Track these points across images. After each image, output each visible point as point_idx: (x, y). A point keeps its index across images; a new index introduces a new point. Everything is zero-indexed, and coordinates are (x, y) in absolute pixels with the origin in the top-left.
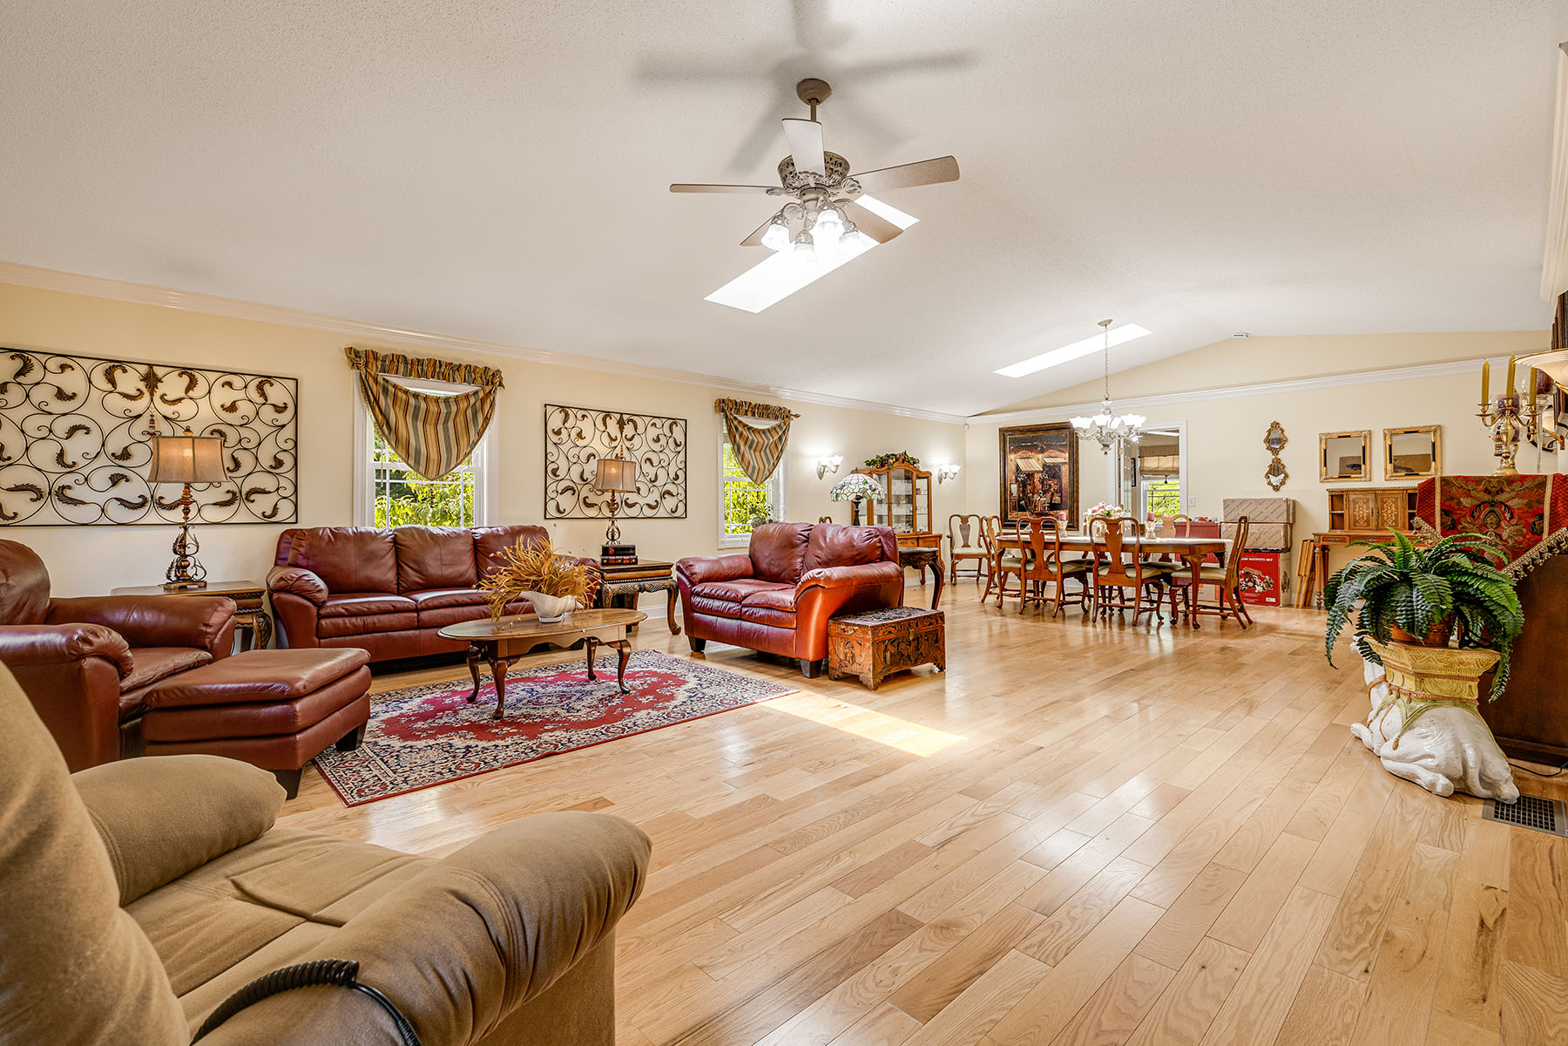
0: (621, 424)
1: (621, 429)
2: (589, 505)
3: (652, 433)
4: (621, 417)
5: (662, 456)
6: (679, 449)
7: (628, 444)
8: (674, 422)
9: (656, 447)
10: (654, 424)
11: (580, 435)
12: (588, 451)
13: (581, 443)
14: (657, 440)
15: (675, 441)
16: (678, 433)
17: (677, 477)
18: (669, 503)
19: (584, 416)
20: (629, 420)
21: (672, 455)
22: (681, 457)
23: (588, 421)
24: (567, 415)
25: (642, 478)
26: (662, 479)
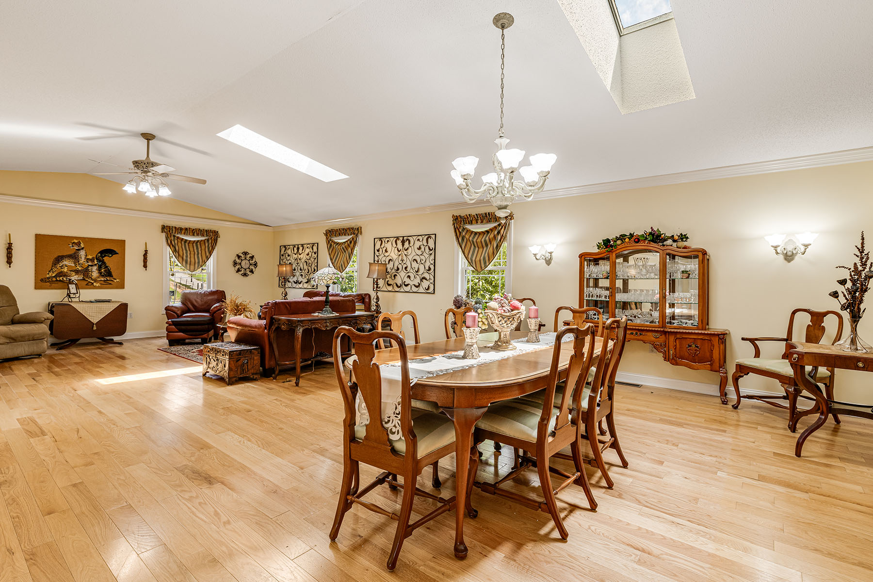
0: (403, 242)
1: (403, 245)
2: (389, 285)
3: (418, 244)
4: (403, 238)
5: (422, 257)
6: (431, 252)
7: (405, 252)
8: (429, 237)
9: (419, 252)
10: (419, 240)
11: (386, 251)
12: (390, 258)
13: (386, 254)
14: (419, 248)
15: (429, 247)
16: (431, 243)
17: (430, 269)
18: (425, 284)
19: (388, 241)
20: (407, 239)
21: (427, 256)
22: (432, 257)
23: (390, 243)
24: (382, 241)
25: (411, 271)
26: (422, 270)
